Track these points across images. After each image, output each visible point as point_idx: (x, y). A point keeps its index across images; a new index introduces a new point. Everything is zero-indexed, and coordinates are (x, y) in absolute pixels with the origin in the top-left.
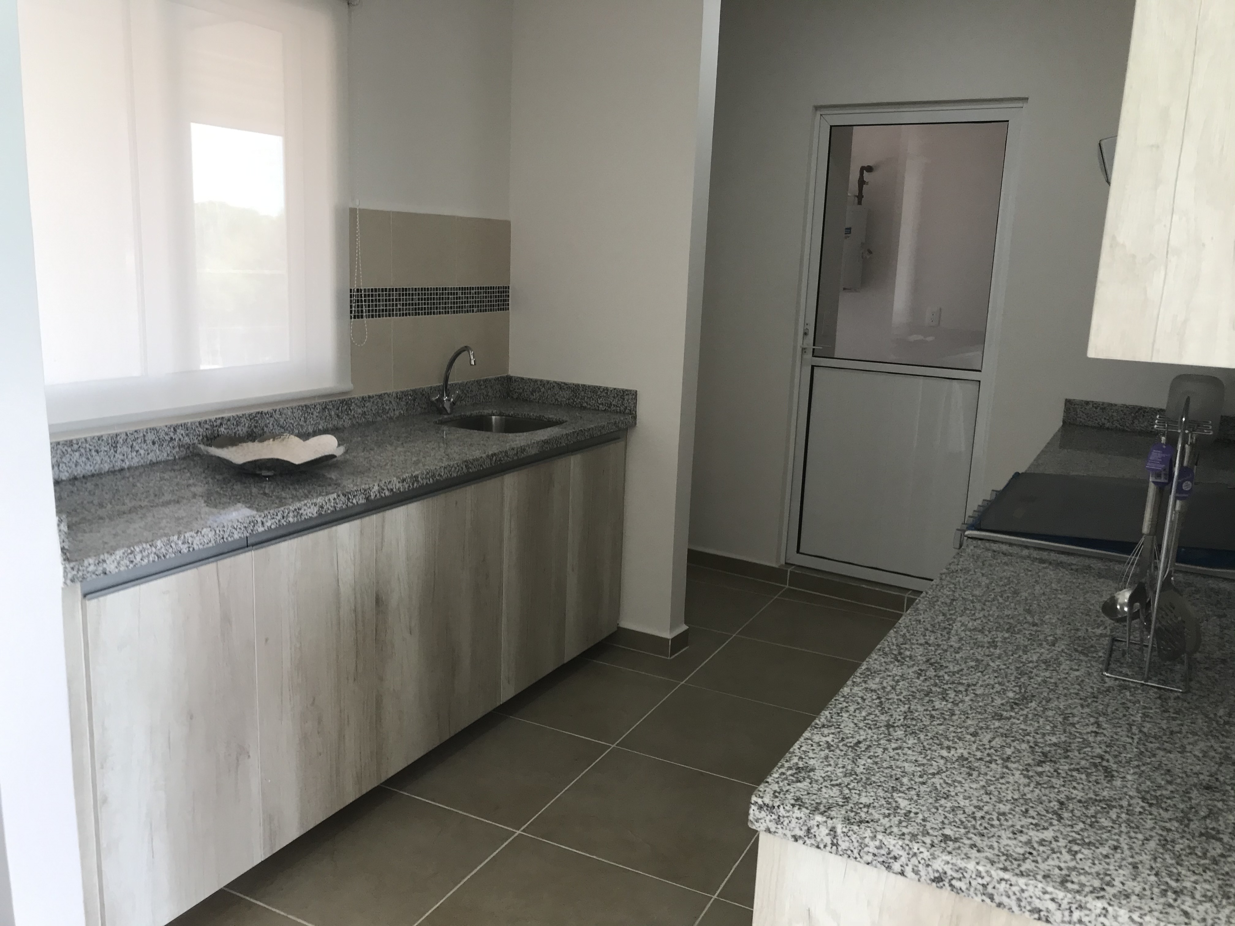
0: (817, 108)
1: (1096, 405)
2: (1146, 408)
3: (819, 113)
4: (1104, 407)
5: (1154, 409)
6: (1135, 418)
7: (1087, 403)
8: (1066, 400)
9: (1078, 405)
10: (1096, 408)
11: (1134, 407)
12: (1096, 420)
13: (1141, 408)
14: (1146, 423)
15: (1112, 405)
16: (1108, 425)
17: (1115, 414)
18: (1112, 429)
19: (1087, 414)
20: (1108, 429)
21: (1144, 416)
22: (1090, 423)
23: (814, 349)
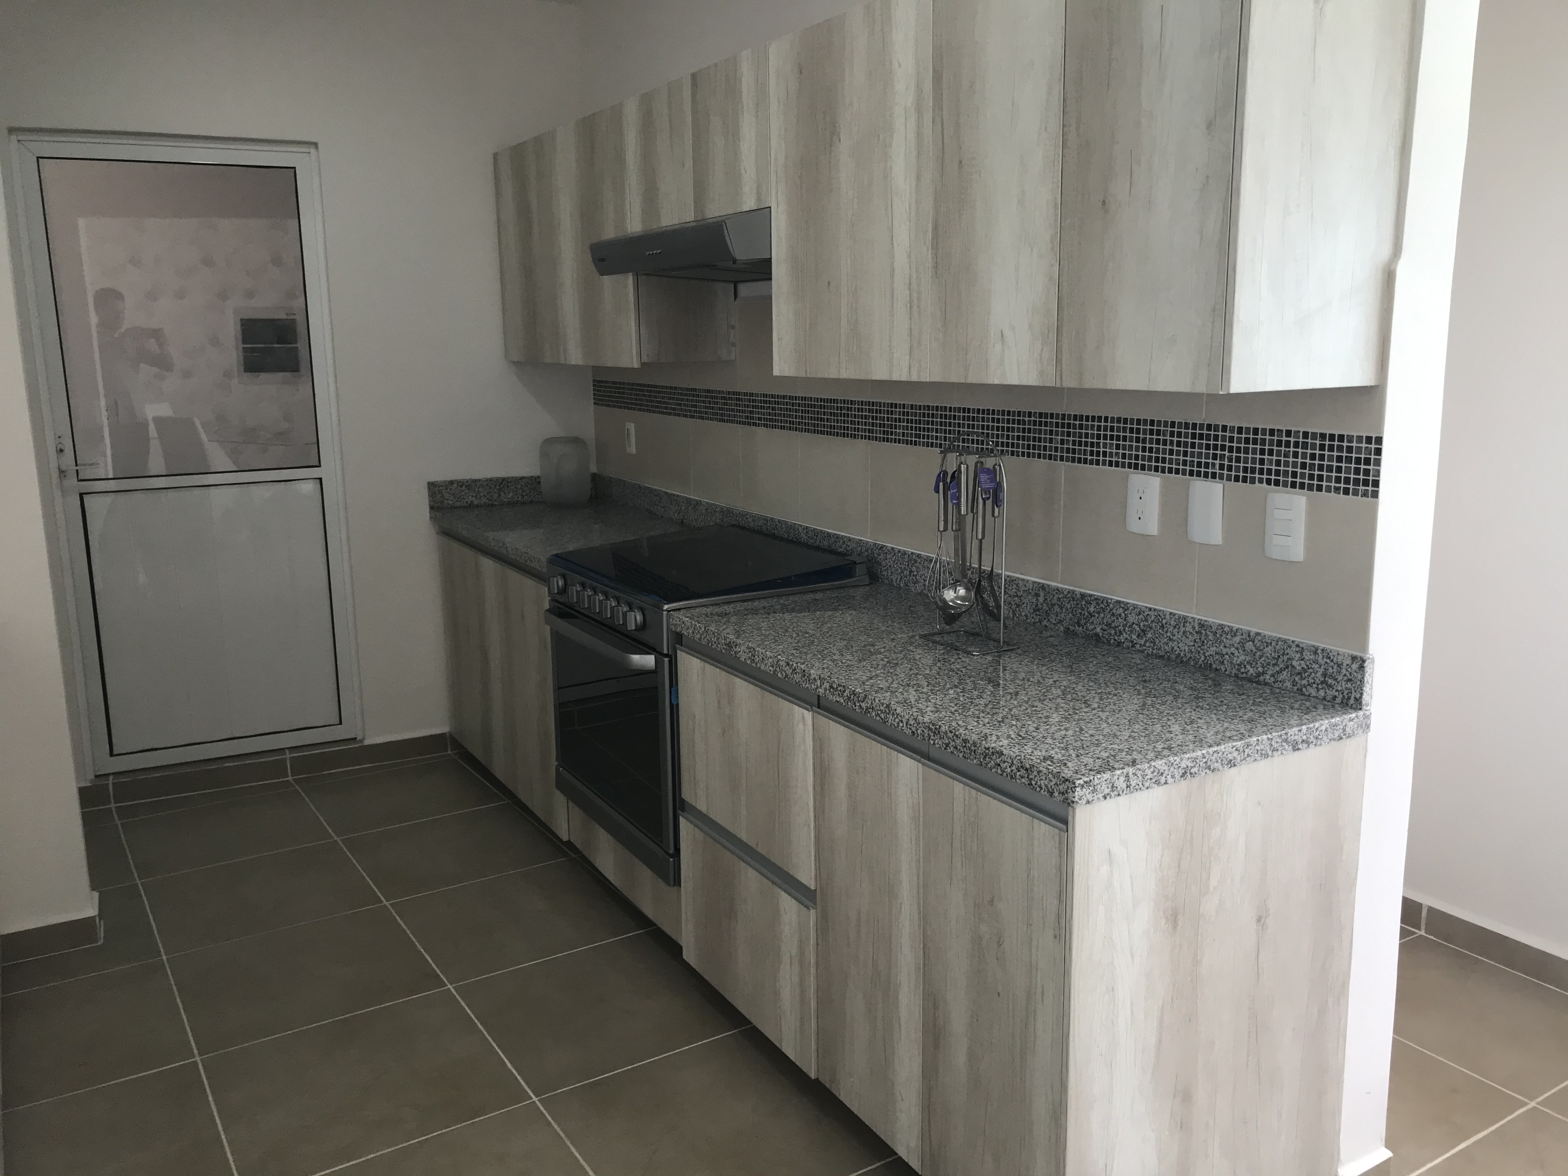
0: (11, 130)
1: (461, 483)
2: (508, 478)
3: (14, 138)
4: (470, 485)
5: (516, 477)
6: (500, 490)
7: (452, 482)
8: (429, 483)
9: (442, 486)
10: (461, 487)
11: (497, 479)
12: (464, 499)
13: (503, 479)
14: (511, 494)
15: (476, 480)
16: (476, 503)
17: (481, 490)
18: (481, 506)
19: (453, 495)
20: (477, 506)
21: (508, 486)
22: (458, 504)
23: (77, 471)
